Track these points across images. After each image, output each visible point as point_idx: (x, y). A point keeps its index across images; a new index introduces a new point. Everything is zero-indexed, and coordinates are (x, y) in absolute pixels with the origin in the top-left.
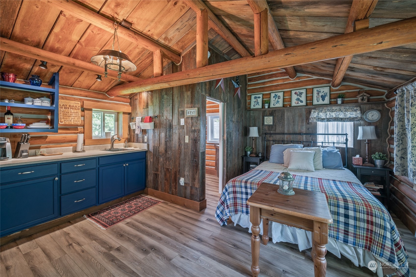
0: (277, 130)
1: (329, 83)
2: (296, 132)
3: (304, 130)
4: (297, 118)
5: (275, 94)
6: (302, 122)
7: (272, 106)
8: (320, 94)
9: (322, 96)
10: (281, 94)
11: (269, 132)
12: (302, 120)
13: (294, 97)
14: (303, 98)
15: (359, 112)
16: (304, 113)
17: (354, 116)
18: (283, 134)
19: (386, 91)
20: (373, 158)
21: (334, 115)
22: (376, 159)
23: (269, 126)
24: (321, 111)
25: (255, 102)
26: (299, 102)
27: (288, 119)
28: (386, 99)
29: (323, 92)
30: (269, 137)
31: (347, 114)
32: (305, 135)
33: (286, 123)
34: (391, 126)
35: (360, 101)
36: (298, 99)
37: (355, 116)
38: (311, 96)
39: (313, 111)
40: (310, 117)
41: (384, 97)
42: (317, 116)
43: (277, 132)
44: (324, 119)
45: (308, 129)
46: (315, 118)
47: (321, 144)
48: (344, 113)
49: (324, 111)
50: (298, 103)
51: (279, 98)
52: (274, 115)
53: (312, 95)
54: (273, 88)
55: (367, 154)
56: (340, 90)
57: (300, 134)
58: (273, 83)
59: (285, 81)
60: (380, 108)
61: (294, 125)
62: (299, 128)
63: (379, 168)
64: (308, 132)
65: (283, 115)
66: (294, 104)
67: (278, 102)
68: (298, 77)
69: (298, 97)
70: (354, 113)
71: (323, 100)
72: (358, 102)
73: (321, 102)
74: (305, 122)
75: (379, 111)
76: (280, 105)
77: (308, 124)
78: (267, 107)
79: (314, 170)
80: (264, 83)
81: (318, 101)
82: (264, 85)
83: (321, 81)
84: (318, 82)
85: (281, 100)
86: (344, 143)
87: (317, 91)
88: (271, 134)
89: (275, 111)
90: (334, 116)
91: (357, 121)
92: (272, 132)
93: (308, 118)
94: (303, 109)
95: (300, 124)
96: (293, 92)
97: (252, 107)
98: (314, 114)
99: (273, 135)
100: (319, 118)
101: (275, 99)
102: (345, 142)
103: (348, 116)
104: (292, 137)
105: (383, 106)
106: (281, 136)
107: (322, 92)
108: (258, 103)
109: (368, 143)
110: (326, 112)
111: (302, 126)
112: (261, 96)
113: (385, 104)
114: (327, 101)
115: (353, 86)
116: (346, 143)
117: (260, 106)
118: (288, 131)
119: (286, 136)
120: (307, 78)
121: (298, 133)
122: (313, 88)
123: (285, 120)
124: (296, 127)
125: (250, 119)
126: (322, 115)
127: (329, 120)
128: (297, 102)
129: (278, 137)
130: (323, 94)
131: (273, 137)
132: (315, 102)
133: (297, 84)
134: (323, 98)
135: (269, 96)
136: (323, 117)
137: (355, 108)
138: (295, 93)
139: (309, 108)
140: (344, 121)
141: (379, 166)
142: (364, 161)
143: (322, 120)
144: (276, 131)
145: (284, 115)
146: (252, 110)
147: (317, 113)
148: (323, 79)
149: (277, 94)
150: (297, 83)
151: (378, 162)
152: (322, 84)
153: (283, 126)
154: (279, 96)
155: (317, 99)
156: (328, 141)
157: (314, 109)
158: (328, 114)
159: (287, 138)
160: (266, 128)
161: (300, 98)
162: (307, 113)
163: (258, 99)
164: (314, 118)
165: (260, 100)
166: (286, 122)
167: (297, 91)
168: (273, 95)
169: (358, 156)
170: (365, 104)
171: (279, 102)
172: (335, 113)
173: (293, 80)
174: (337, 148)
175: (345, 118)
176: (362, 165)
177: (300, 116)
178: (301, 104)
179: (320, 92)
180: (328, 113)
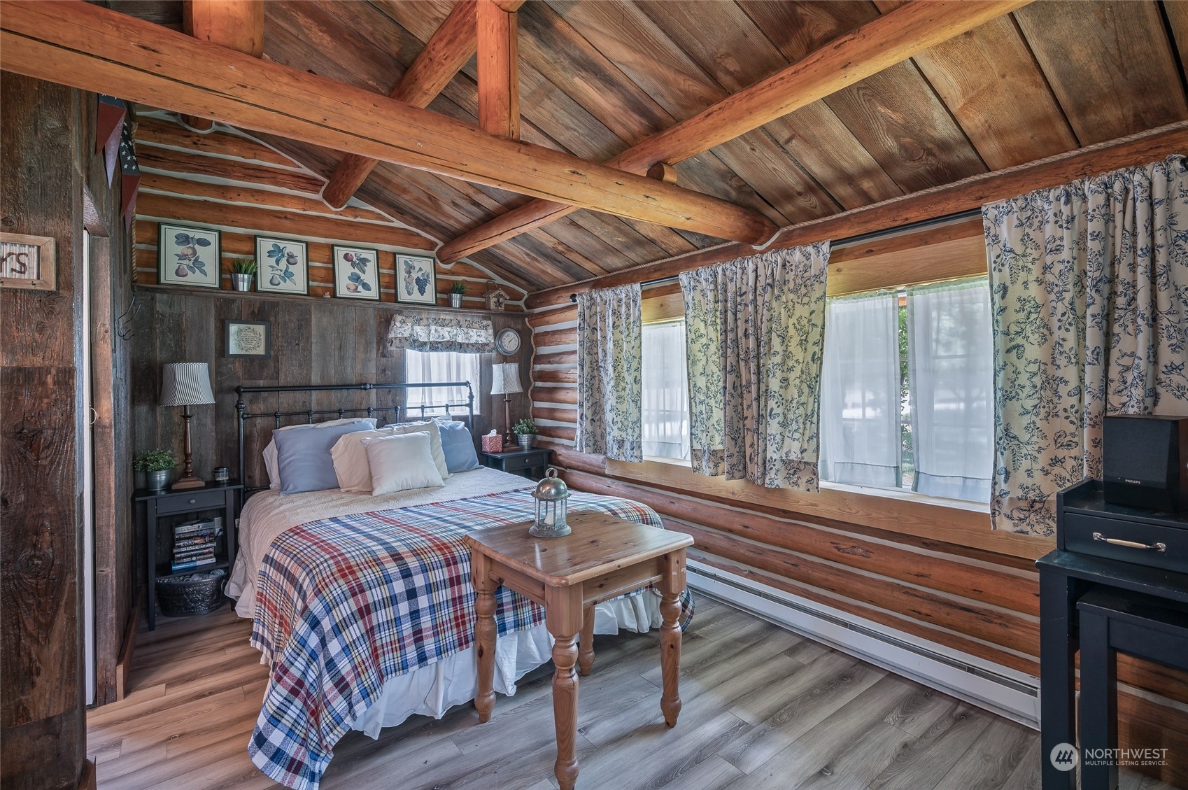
0: (282, 376)
1: (432, 249)
2: (349, 382)
3: (372, 374)
4: (351, 337)
5: (275, 245)
6: (366, 351)
7: (264, 284)
8: (415, 275)
9: (418, 281)
10: (298, 250)
11: (248, 383)
12: (368, 344)
13: (344, 270)
14: (370, 276)
15: (491, 331)
16: (373, 322)
17: (482, 340)
18: (308, 388)
19: (525, 292)
20: (516, 432)
21: (446, 333)
22: (524, 433)
23: (249, 360)
24: (418, 322)
25: (182, 257)
26: (360, 288)
27: (323, 337)
28: (525, 308)
29: (420, 269)
30: (251, 402)
31: (472, 334)
32: (374, 391)
33: (314, 352)
34: (534, 364)
35: (493, 306)
36: (355, 278)
37: (484, 341)
38: (389, 275)
39: (399, 318)
40: (391, 335)
41: (521, 303)
42: (411, 335)
43: (282, 382)
44: (425, 343)
45: (384, 371)
46: (405, 338)
47: (417, 413)
48: (466, 330)
49: (425, 322)
50: (356, 290)
51: (291, 260)
52: (272, 319)
53: (392, 272)
54: (266, 221)
55: (508, 425)
56: (453, 274)
57: (361, 386)
58: (263, 202)
59: (310, 209)
60: (519, 327)
61: (342, 358)
62: (359, 367)
63: (526, 452)
64: (382, 380)
65: (304, 322)
66: (343, 289)
67: (288, 275)
68: (349, 207)
69: (356, 271)
70: (483, 333)
71: (422, 291)
72: (490, 309)
73: (416, 297)
74: (375, 351)
75: (519, 332)
76: (297, 284)
77: (384, 356)
78: (244, 286)
79: (443, 483)
80: (224, 190)
81: (409, 294)
82: (224, 198)
83: (415, 240)
84: (407, 238)
85: (299, 271)
86: (466, 405)
87: (406, 262)
88: (259, 390)
89: (274, 305)
90: (447, 338)
91: (489, 351)
92: (261, 383)
93: (382, 340)
94: (371, 312)
95: (361, 355)
96: (340, 253)
97: (168, 276)
98: (401, 329)
99: (265, 394)
100: (414, 341)
101: (277, 262)
102: (468, 402)
103: (473, 340)
104: (335, 399)
105: (524, 323)
106: (299, 396)
107: (417, 269)
108: (198, 265)
109: (509, 401)
110: (429, 325)
111: (365, 362)
112: (212, 237)
113: (527, 319)
114: (429, 296)
115: (478, 270)
116: (470, 405)
117: (209, 278)
118: (322, 378)
119: (315, 395)
120: (376, 219)
121: (354, 383)
122: (394, 254)
123: (314, 340)
124: (349, 362)
125: (152, 328)
126: (421, 333)
127: (435, 346)
128: (352, 285)
129: (286, 401)
130: (419, 275)
131: (265, 400)
132: (403, 295)
133: (351, 230)
134: (421, 285)
135: (247, 247)
136: (423, 338)
137: (485, 322)
138: (346, 257)
139: (386, 310)
140: (465, 352)
141: (526, 448)
142: (505, 441)
143: (421, 346)
144: (278, 378)
145: (308, 322)
146: (163, 291)
147: (410, 324)
148: (418, 235)
149: (281, 244)
150: (351, 224)
151: (525, 440)
152: (415, 246)
153: (306, 363)
154: (291, 256)
155: (407, 287)
156: (431, 402)
157: (400, 313)
158: (433, 331)
159: (319, 403)
160: (238, 367)
161: (363, 276)
162: (381, 322)
163: (197, 247)
164: (403, 341)
165: (208, 255)
166: (315, 349)
167: (352, 252)
168: (265, 246)
169: (493, 433)
170: (500, 314)
171: (292, 274)
172: (449, 329)
173: (336, 213)
174: (454, 418)
175: (468, 345)
176: (503, 452)
177: (361, 331)
178: (364, 294)
179: (412, 267)
180: (433, 328)
